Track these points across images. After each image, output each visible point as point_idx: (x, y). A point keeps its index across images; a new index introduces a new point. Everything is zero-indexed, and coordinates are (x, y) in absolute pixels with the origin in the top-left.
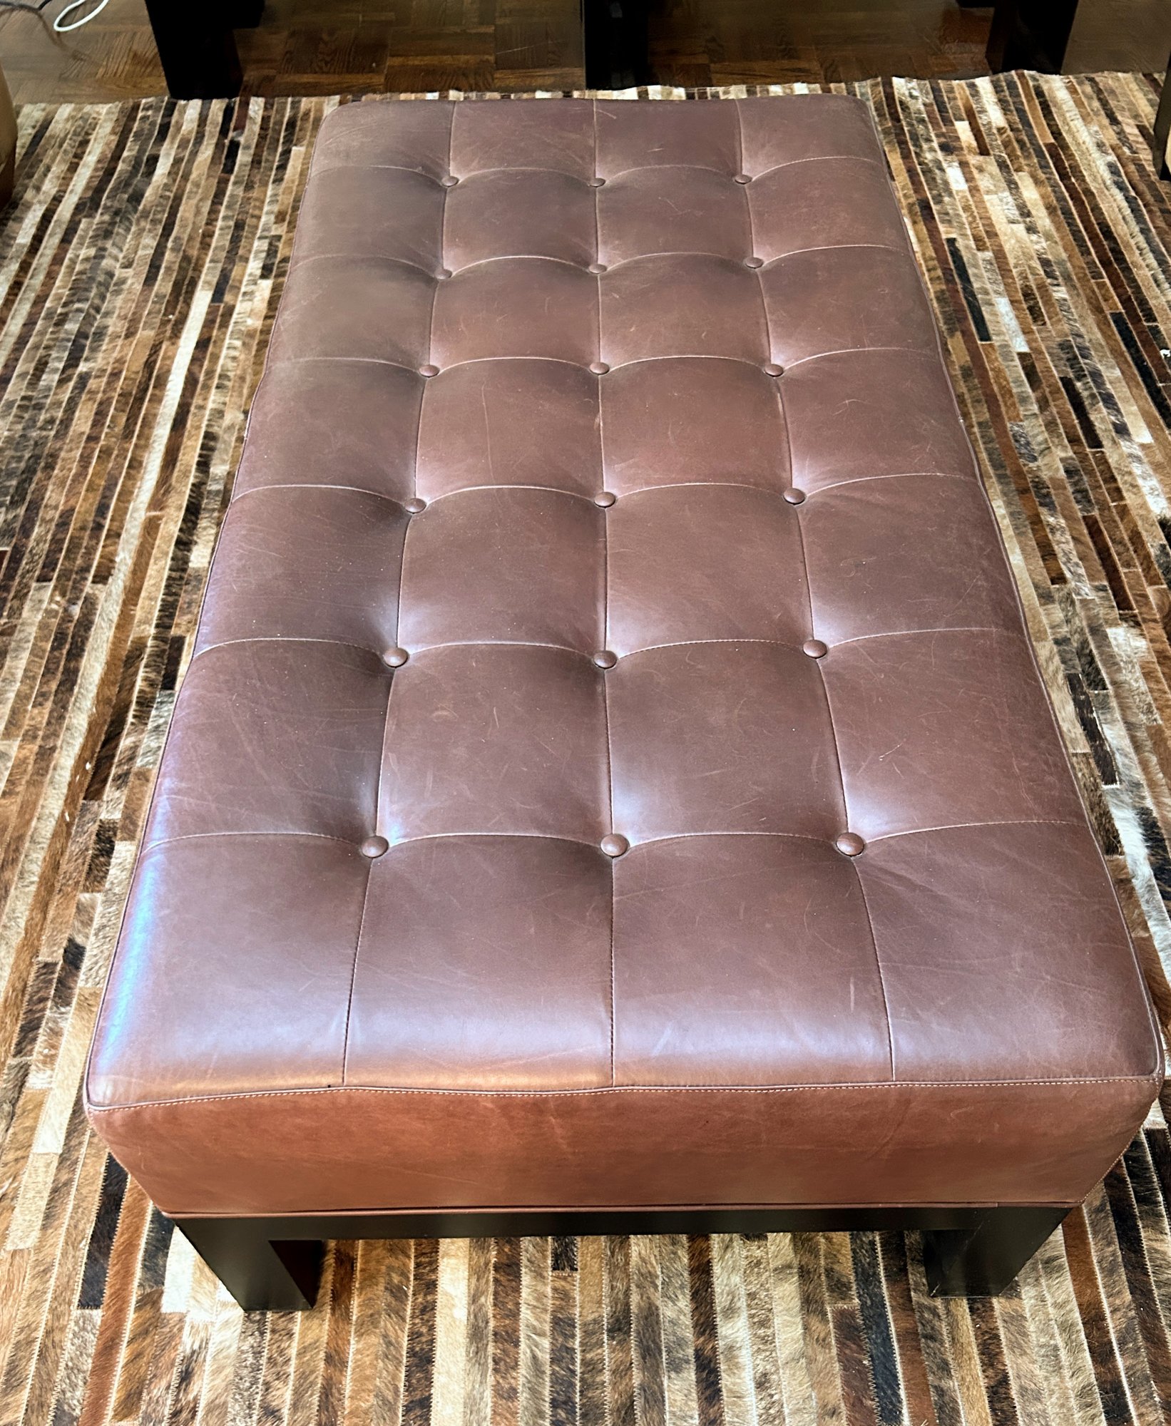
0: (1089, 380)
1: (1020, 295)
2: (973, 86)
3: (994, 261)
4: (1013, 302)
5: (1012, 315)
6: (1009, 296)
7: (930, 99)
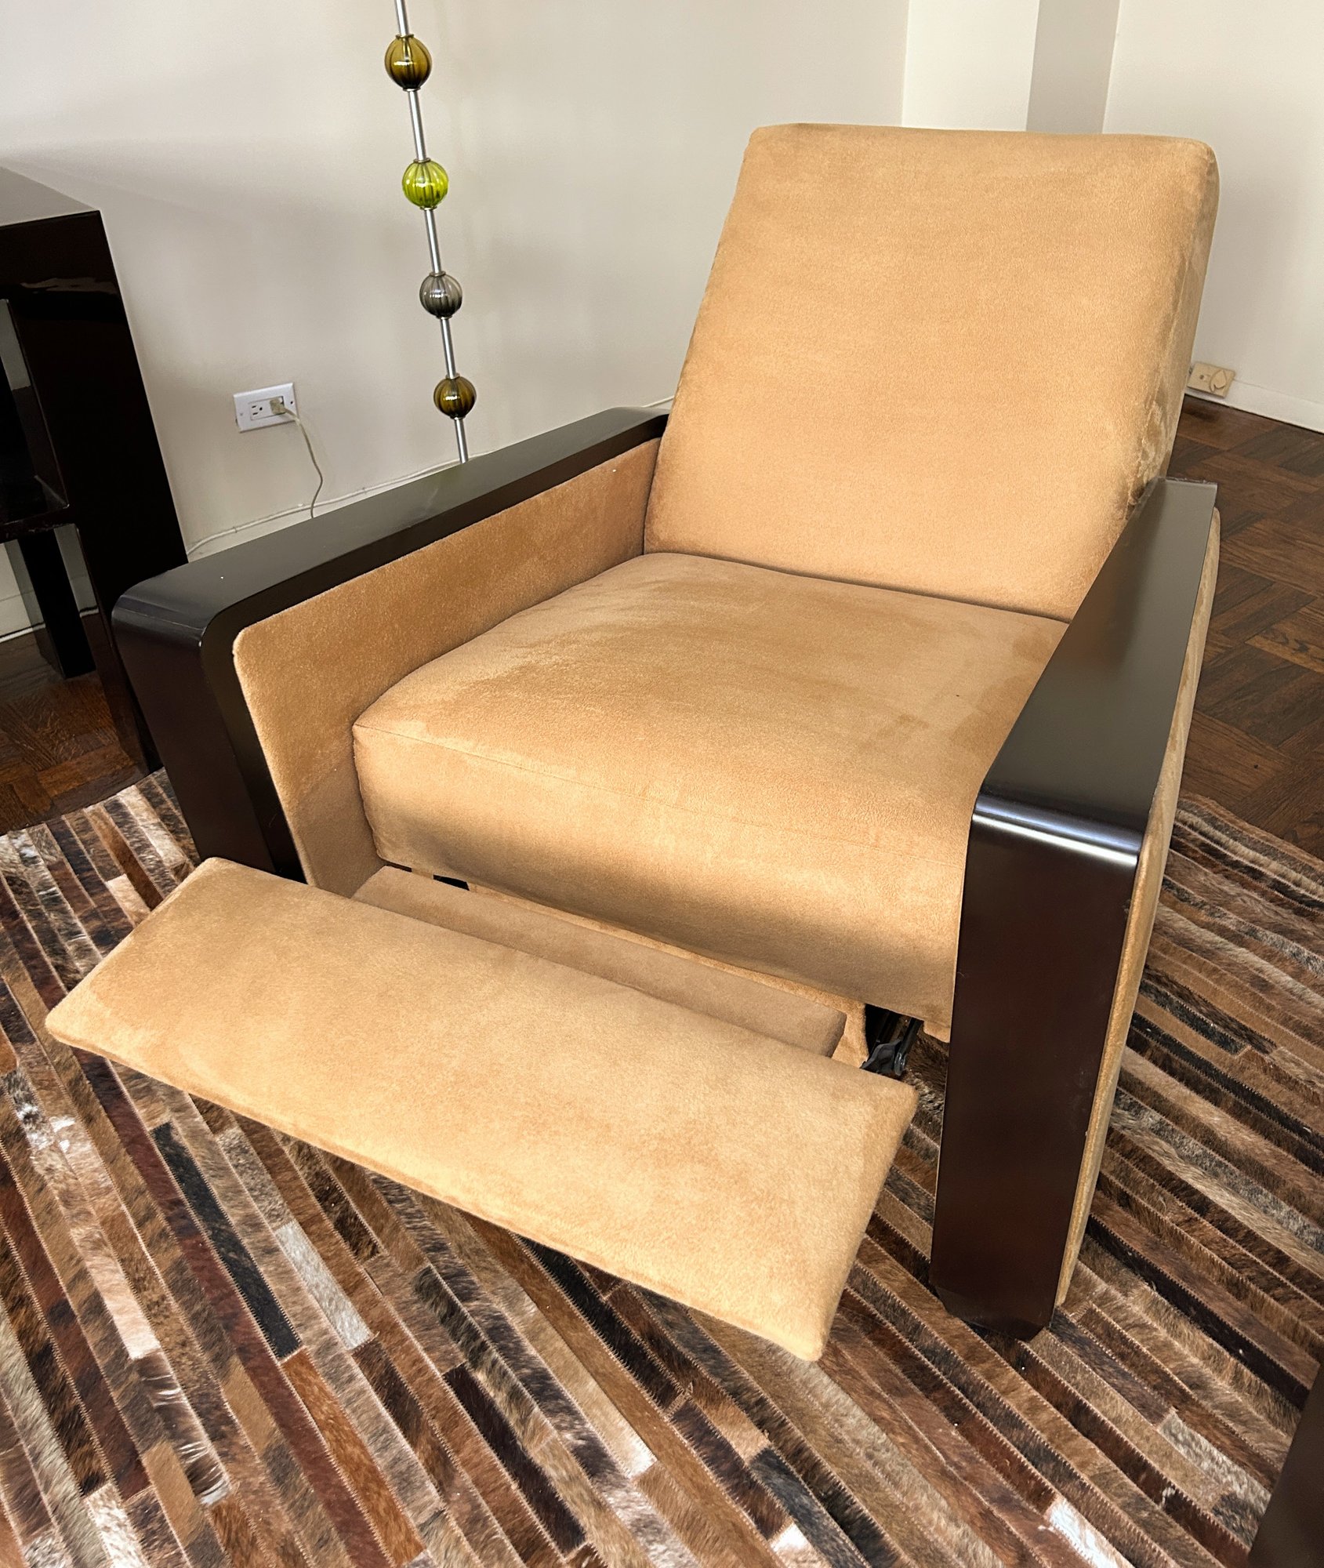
0: (496, 1355)
1: (313, 1199)
2: (116, 808)
3: (247, 1144)
4: (307, 1225)
5: (315, 1258)
6: (297, 1213)
7: (57, 854)
